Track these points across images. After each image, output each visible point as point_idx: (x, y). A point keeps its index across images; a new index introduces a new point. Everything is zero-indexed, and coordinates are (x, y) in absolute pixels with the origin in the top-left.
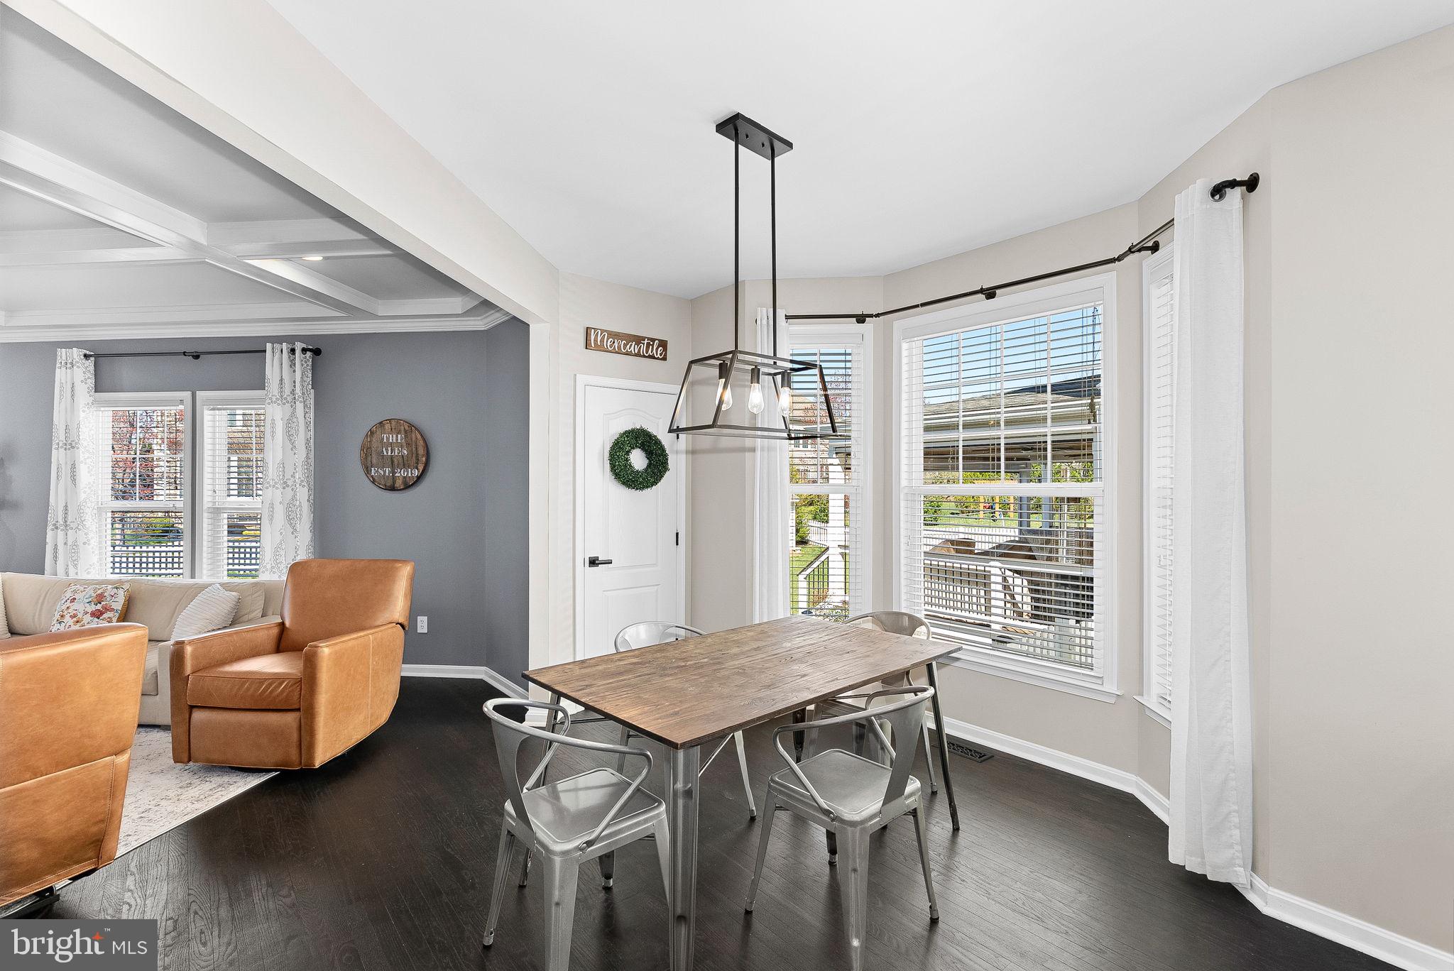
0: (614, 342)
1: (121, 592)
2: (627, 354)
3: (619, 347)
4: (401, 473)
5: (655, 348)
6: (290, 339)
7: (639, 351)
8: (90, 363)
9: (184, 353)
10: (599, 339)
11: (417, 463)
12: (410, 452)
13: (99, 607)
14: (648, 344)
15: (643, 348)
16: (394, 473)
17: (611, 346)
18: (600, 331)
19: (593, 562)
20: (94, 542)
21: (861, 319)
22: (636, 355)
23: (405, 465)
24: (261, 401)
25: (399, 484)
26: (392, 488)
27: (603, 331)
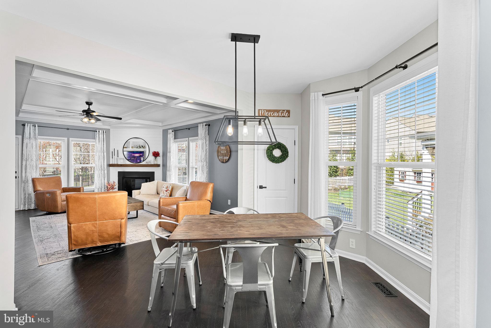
0: (268, 113)
1: (171, 186)
2: (274, 116)
3: (270, 114)
4: (225, 158)
5: (285, 113)
6: (203, 123)
7: (278, 115)
8: (173, 133)
9: (186, 129)
10: (263, 113)
11: (228, 155)
12: (226, 152)
13: (167, 189)
14: (282, 112)
15: (280, 114)
16: (223, 158)
17: (267, 115)
18: (263, 110)
19: (261, 187)
20: (173, 174)
21: (357, 90)
22: (277, 117)
23: (226, 156)
24: (197, 140)
25: (224, 161)
26: (223, 162)
27: (264, 110)
